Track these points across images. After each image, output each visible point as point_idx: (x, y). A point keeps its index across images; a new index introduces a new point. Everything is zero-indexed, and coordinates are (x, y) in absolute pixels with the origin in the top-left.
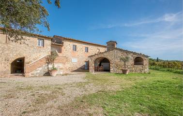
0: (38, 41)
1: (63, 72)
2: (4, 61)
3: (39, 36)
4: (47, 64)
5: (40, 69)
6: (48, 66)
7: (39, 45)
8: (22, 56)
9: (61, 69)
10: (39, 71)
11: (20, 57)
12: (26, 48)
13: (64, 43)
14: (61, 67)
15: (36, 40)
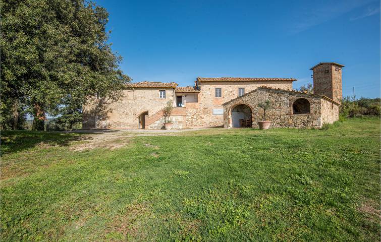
0: (160, 93)
1: (183, 126)
2: (132, 116)
3: (160, 88)
4: (164, 117)
5: (158, 122)
6: (165, 119)
7: (161, 97)
8: (146, 110)
9: (180, 122)
10: (156, 125)
11: (144, 111)
12: (149, 102)
13: (201, 88)
14: (180, 120)
15: (157, 92)
